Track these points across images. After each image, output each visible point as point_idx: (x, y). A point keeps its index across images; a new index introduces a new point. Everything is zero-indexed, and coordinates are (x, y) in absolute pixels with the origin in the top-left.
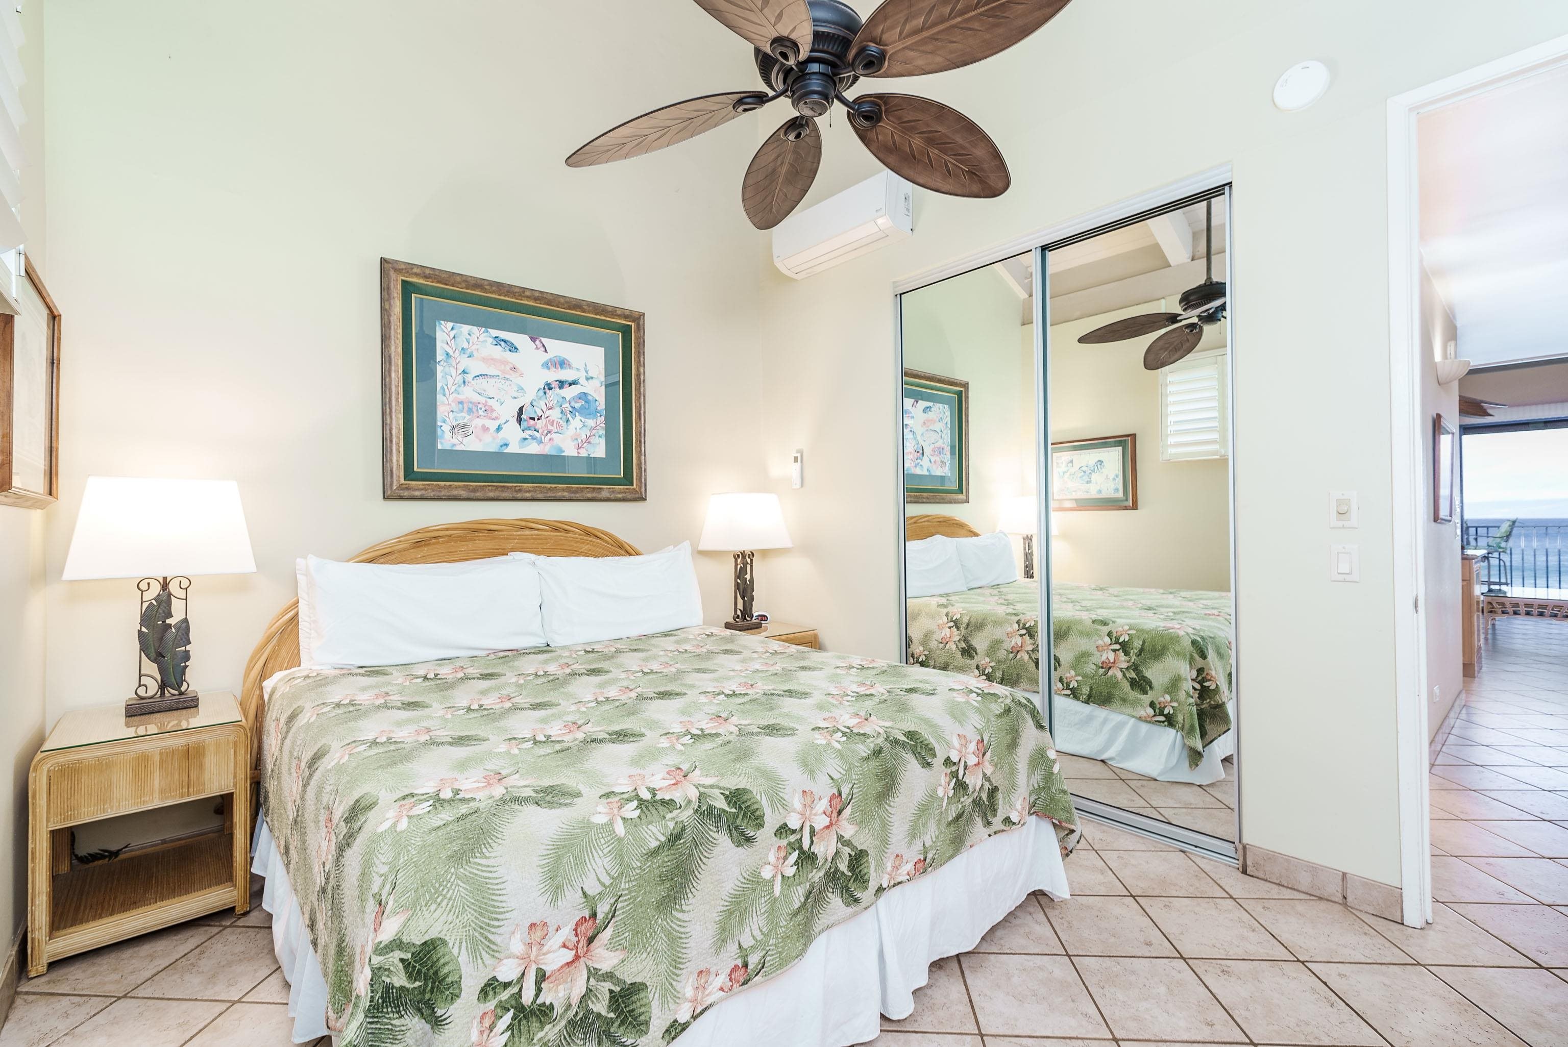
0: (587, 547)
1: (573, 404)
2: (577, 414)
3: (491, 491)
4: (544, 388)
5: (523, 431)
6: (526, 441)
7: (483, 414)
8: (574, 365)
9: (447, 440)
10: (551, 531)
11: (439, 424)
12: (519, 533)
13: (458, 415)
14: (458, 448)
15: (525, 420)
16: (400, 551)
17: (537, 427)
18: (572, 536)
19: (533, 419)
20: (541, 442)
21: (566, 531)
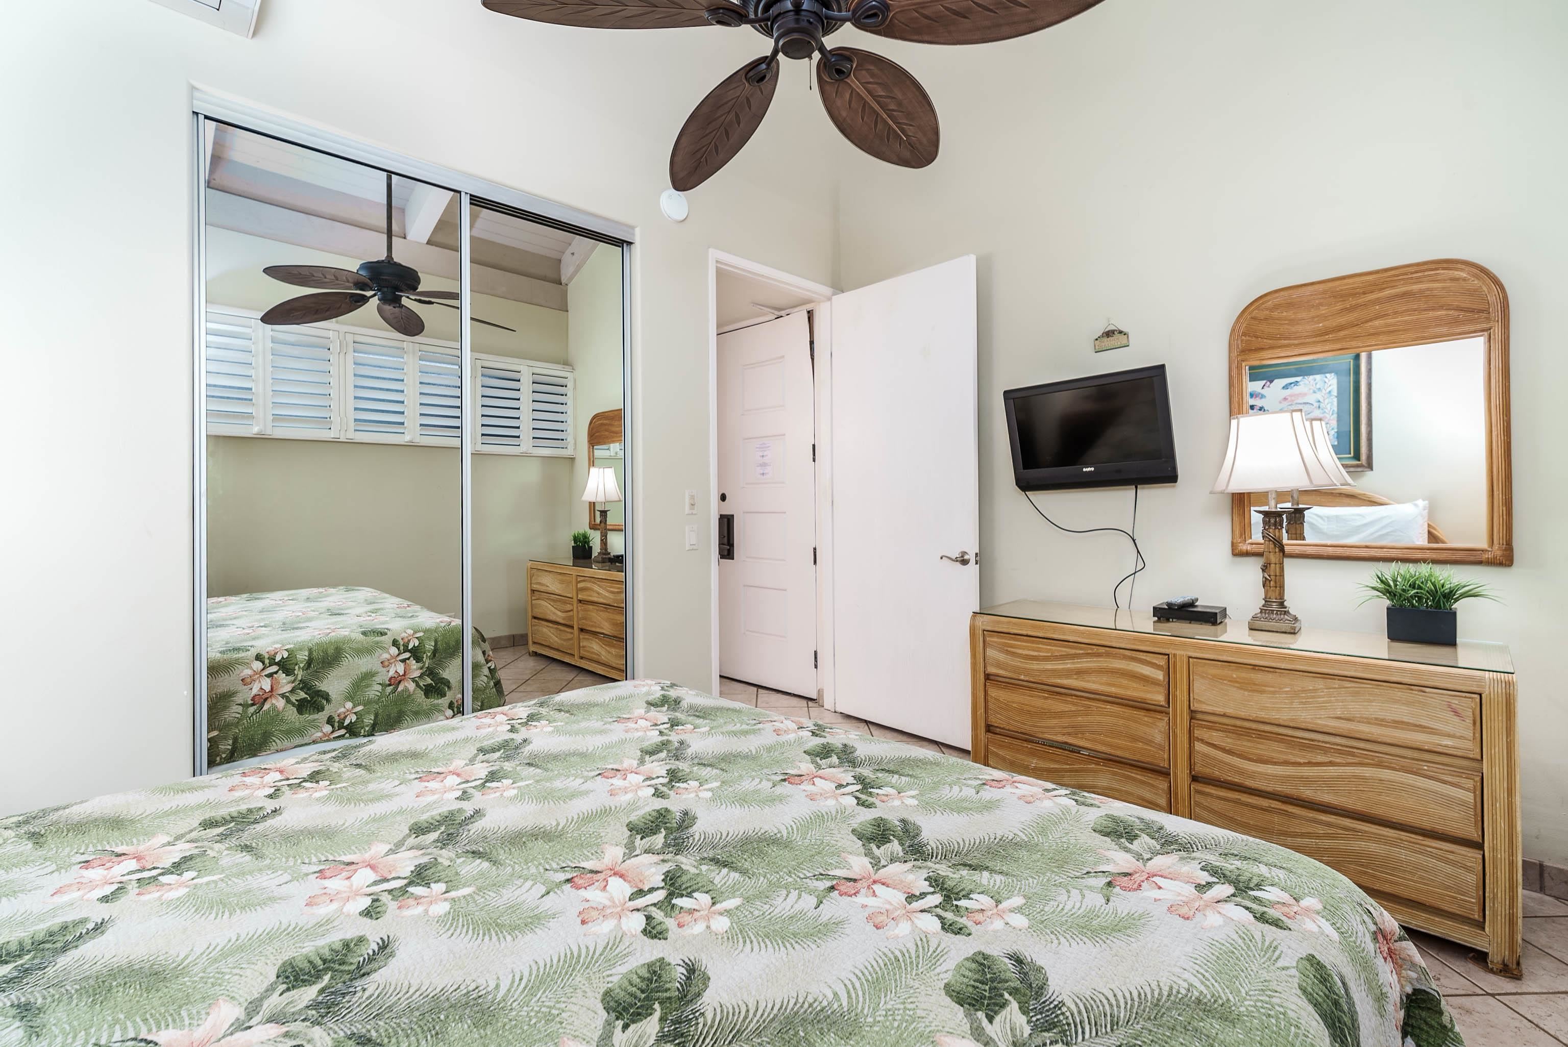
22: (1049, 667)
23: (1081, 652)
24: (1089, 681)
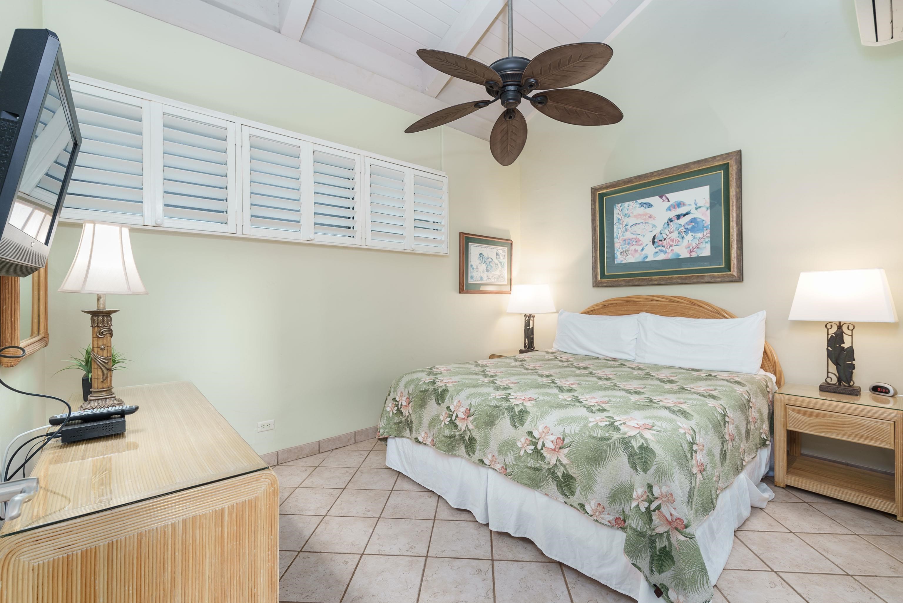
0: (692, 312)
1: (686, 227)
2: (689, 232)
3: (636, 281)
4: (668, 222)
5: (656, 248)
6: (657, 254)
7: (635, 243)
8: (687, 203)
9: (620, 259)
10: (668, 302)
11: (615, 252)
12: (650, 303)
13: (624, 246)
14: (623, 262)
15: (657, 242)
16: (597, 309)
17: (663, 245)
18: (682, 305)
19: (661, 241)
20: (666, 252)
21: (679, 302)
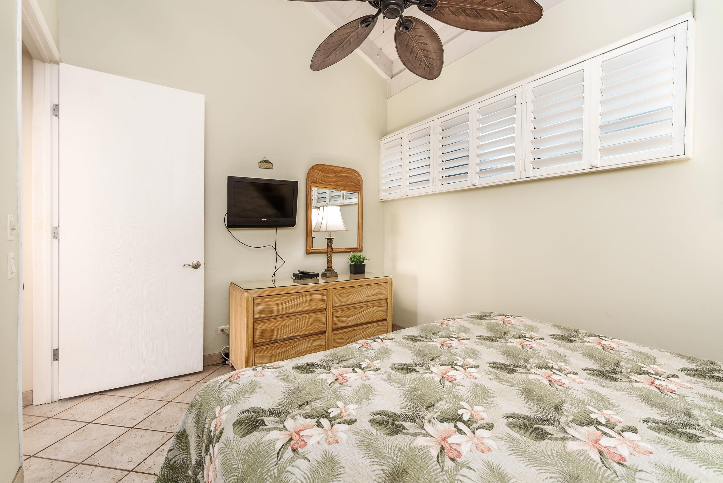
22: (285, 306)
23: (298, 296)
24: (301, 307)
